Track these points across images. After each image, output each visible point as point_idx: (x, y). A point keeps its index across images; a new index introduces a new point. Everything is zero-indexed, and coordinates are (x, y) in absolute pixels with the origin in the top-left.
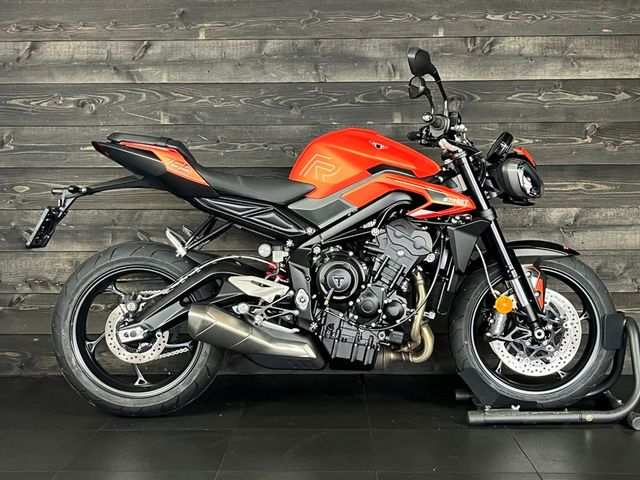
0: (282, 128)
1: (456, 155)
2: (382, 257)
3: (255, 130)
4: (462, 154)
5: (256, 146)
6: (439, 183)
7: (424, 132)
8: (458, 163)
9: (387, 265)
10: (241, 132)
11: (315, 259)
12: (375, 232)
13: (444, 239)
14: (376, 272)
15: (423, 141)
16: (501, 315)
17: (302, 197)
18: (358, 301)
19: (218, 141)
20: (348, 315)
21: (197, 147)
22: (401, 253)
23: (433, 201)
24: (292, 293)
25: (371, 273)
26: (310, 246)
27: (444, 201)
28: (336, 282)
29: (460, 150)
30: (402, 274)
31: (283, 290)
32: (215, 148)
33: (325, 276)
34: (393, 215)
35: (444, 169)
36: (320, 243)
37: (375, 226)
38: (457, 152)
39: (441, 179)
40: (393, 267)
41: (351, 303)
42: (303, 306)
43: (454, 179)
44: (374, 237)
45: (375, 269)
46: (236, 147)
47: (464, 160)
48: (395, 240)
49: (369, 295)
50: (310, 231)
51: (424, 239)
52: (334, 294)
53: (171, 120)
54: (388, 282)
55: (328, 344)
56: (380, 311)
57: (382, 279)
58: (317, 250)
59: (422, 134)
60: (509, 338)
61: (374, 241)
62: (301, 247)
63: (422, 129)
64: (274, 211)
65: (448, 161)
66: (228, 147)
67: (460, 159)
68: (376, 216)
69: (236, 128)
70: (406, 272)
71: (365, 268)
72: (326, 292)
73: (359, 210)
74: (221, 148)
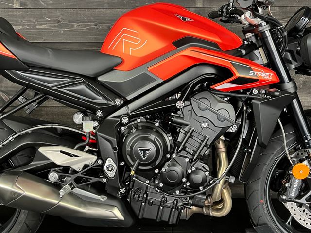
0: (109, 11)
1: (260, 29)
2: (186, 129)
3: (87, 12)
4: (266, 28)
5: (89, 25)
6: (241, 56)
7: (224, 10)
8: (261, 37)
9: (191, 136)
10: (77, 14)
11: (123, 128)
12: (180, 104)
13: (246, 111)
14: (181, 143)
15: (223, 18)
16: (297, 181)
17: (111, 69)
18: (163, 170)
19: (59, 22)
20: (154, 182)
21: (43, 26)
22: (204, 125)
23: (238, 74)
24: (100, 162)
25: (176, 144)
26: (118, 117)
27: (251, 75)
28: (141, 153)
29: (264, 24)
30: (206, 145)
31: (91, 159)
32: (56, 26)
33: (131, 147)
34: (197, 87)
35: (246, 43)
36: (128, 114)
37: (180, 99)
38: (260, 25)
39: (244, 52)
40: (197, 138)
41: (157, 171)
42: (111, 175)
43: (256, 52)
44: (179, 110)
45: (179, 139)
46: (73, 26)
47: (268, 34)
48: (199, 113)
49: (173, 165)
50: (118, 102)
51: (228, 111)
52: (140, 165)
53: (22, 4)
54: (192, 152)
55: (135, 207)
56: (184, 180)
57: (187, 149)
58: (125, 120)
59: (222, 12)
60: (303, 200)
61: (179, 112)
62: (109, 118)
63: (222, 8)
64: (83, 82)
65: (249, 35)
66: (67, 26)
67: (263, 33)
68: (181, 89)
69: (72, 11)
70: (209, 143)
71: (170, 138)
72: (132, 163)
73: (165, 82)
74: (61, 26)
